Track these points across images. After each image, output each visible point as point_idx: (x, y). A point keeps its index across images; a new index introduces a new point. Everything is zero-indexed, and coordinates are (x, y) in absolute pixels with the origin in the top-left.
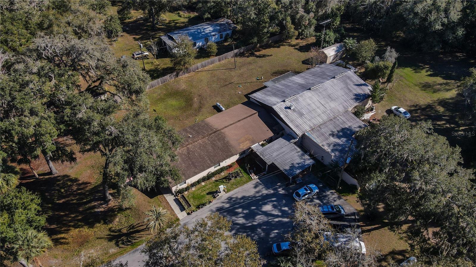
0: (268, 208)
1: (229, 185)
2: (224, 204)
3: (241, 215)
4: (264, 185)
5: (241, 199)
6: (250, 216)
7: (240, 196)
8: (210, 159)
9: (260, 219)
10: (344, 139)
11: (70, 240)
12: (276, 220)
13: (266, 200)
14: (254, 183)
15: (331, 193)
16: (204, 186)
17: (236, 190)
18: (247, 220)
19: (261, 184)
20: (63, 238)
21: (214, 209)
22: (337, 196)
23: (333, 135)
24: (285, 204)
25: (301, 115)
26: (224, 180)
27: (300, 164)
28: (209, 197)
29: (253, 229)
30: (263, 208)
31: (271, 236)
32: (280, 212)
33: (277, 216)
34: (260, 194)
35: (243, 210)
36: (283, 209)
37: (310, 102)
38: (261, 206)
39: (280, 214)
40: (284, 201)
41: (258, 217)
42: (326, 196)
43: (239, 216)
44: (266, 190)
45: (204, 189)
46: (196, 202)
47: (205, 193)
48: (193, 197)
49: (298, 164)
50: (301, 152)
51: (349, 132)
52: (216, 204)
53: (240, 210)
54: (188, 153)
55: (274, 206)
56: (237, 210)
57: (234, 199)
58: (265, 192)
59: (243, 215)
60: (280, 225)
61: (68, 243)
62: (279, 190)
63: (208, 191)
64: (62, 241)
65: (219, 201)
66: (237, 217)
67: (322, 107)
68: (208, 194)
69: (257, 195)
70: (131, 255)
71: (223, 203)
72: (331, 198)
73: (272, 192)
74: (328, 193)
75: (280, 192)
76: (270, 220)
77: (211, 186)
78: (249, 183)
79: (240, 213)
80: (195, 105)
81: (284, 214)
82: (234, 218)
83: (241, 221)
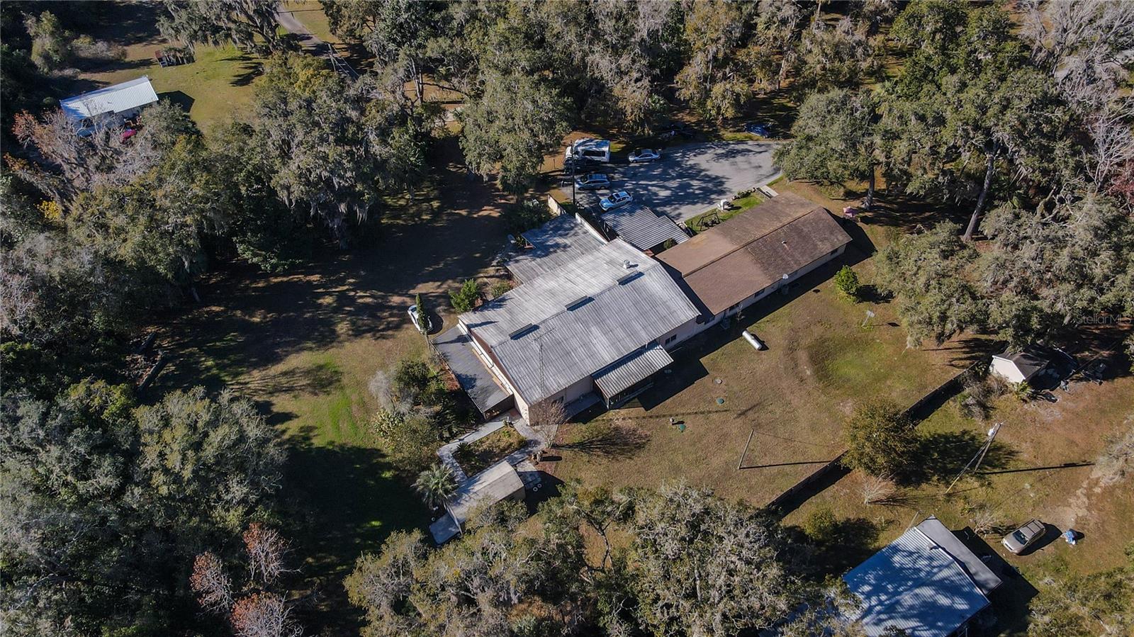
0: (664, 193)
1: (714, 216)
3: (695, 187)
5: (697, 202)
6: (685, 186)
7: (699, 205)
9: (674, 184)
10: (549, 244)
12: (654, 182)
13: (667, 201)
14: (681, 219)
15: (583, 206)
17: (704, 211)
18: (688, 183)
19: (673, 217)
23: (566, 246)
24: (643, 197)
27: (621, 217)
28: (737, 205)
29: (681, 176)
30: (669, 193)
31: (660, 169)
33: (653, 185)
34: (673, 207)
35: (694, 192)
36: (645, 192)
37: (593, 280)
38: (673, 195)
39: (650, 188)
40: (644, 199)
42: (591, 203)
43: (698, 187)
44: (666, 211)
45: (746, 212)
46: (753, 200)
47: (744, 208)
48: (758, 204)
49: (623, 215)
50: (616, 227)
51: (539, 253)
53: (698, 192)
55: (655, 194)
56: (701, 192)
57: (707, 202)
58: (667, 209)
59: (693, 187)
60: (649, 178)
63: (741, 210)
66: (700, 186)
67: (572, 277)
68: (739, 207)
69: (677, 206)
73: (658, 209)
76: (661, 182)
78: (687, 220)
79: (697, 189)
80: (803, 356)
81: (645, 188)
82: (704, 185)
83: (695, 183)
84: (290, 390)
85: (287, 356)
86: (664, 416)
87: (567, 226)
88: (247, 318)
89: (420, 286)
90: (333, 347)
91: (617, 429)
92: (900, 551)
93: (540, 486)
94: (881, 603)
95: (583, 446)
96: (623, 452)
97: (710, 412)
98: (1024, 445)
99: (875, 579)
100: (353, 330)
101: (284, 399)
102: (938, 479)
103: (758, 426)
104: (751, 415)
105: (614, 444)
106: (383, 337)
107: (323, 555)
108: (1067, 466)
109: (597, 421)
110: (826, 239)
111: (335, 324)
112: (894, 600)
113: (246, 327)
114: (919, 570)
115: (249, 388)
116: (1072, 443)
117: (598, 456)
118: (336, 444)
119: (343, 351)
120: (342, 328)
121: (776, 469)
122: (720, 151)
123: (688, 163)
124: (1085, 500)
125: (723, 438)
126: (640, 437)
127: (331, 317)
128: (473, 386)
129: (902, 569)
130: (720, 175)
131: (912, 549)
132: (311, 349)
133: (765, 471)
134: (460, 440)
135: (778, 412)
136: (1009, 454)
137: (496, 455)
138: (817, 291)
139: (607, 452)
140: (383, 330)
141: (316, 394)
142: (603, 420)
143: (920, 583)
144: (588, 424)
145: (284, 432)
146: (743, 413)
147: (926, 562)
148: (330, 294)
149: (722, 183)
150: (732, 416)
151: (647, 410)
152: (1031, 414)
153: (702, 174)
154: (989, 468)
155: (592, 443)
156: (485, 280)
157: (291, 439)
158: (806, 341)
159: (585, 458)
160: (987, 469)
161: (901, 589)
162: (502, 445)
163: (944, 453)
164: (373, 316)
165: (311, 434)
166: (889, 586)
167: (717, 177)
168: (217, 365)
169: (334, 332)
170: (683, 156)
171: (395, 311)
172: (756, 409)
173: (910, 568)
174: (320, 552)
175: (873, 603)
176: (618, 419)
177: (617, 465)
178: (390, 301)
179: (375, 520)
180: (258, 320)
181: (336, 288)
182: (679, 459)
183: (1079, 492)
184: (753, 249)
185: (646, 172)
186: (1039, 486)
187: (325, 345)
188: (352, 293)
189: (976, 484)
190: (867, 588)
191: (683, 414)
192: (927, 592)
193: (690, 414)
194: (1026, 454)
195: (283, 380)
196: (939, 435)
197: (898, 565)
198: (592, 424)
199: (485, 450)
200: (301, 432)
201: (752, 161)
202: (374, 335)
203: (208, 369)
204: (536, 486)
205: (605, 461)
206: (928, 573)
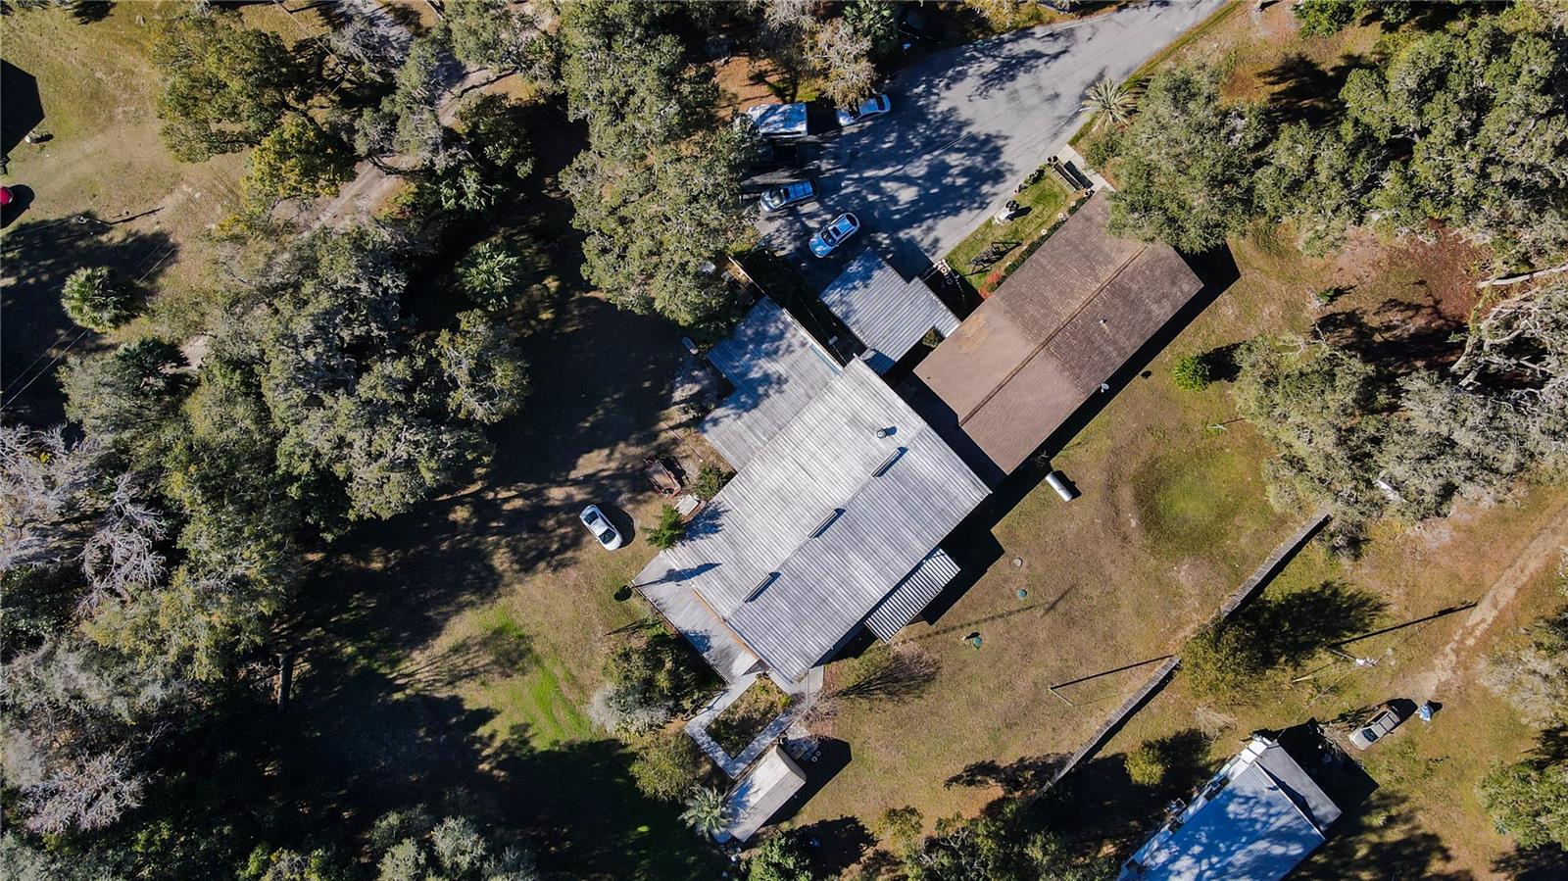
0: (907, 195)
1: (991, 239)
2: (993, 190)
3: (955, 171)
4: (918, 248)
5: (961, 207)
6: (939, 170)
7: (965, 213)
8: (1043, 267)
9: (918, 169)
10: (755, 374)
11: (1258, 82)
12: (888, 170)
13: (913, 213)
14: (940, 252)
15: (783, 249)
16: (1040, 225)
17: (974, 226)
18: (943, 162)
19: (927, 250)
20: (1273, 83)
21: (1008, 176)
22: (773, 242)
23: (781, 381)
24: (874, 209)
25: (855, 421)
26: (1003, 249)
27: (851, 289)
28: (1025, 203)
29: (929, 145)
30: (915, 193)
31: (894, 135)
32: (882, 188)
33: (887, 178)
34: (924, 227)
35: (954, 182)
36: (877, 197)
37: (835, 467)
38: (921, 197)
39: (883, 184)
40: (876, 214)
41: (922, 171)
42: (795, 239)
43: (960, 168)
44: (913, 237)
45: (1040, 221)
46: (1047, 187)
47: (1036, 211)
48: (1056, 197)
49: (855, 288)
50: (849, 323)
51: (743, 399)
52: (1008, 190)
53: (960, 181)
54: (1093, 269)
55: (894, 200)
56: (965, 180)
57: (976, 205)
58: (916, 232)
59: (951, 171)
60: (879, 161)
61: (1259, 75)
62: (887, 242)
63: (1031, 215)
64: (1272, 79)
65: (1002, 197)
66: (963, 165)
68: (1027, 210)
69: (930, 221)
70: (1133, 64)
71: (995, 194)
72: (784, 235)
73: (901, 235)
74: (790, 247)
75: (885, 236)
76: (900, 167)
77: (1028, 231)
78: (949, 252)
79: (958, 175)
80: (1126, 494)
81: (874, 186)
82: (968, 163)
83: (953, 159)
84: (473, 674)
85: (446, 620)
86: (954, 629)
87: (772, 330)
88: (362, 564)
89: (581, 461)
90: (500, 596)
91: (897, 658)
92: (1236, 796)
93: (819, 753)
94: (1211, 867)
95: (861, 690)
96: (909, 690)
97: (1010, 613)
98: (1395, 593)
99: (1207, 837)
100: (517, 562)
101: (470, 689)
102: (1286, 661)
103: (1071, 622)
104: (1061, 607)
105: (897, 680)
106: (562, 565)
107: (597, 875)
108: (1442, 613)
109: (871, 651)
110: (1165, 296)
111: (489, 555)
112: (1226, 862)
113: (370, 582)
114: (1255, 821)
115: (419, 681)
116: (1455, 577)
117: (881, 700)
118: (561, 743)
119: (516, 600)
120: (501, 560)
121: (1092, 683)
122: (989, 66)
123: (938, 110)
124: (1454, 658)
125: (1029, 649)
126: (928, 665)
127: (478, 543)
128: (709, 648)
129: (1236, 821)
130: (993, 132)
131: (1248, 792)
132: (472, 604)
133: (1082, 686)
134: (709, 708)
135: (1096, 593)
136: (1376, 609)
137: (758, 722)
138: (1147, 375)
139: (889, 693)
140: (559, 551)
141: (508, 676)
142: (879, 649)
143: (1254, 838)
144: (861, 657)
145: (492, 737)
146: (1053, 607)
147: (1262, 810)
148: (460, 501)
149: (997, 152)
150: (1039, 613)
151: (931, 624)
152: (1413, 541)
153: (964, 133)
154: (1348, 634)
155: (869, 682)
156: (672, 434)
157: (505, 746)
158: (1132, 467)
159: (865, 704)
160: (1345, 636)
161: (1233, 848)
162: (762, 706)
163: (1297, 623)
164: (535, 529)
165: (527, 735)
166: (1221, 845)
167: (989, 138)
168: (361, 651)
169: (491, 568)
170: (928, 92)
171: (563, 517)
172: (1068, 597)
173: (1245, 820)
174: (592, 873)
175: (1204, 868)
176: (896, 643)
177: (905, 709)
178: (548, 499)
179: (640, 826)
180: (380, 565)
181: (464, 488)
182: (977, 689)
183: (1448, 649)
184: (1058, 347)
185: (872, 144)
186: (1402, 649)
187: (489, 594)
188: (491, 495)
189: (1330, 660)
190: (1197, 849)
191: (977, 623)
192: (1261, 846)
193: (985, 620)
194: (1397, 608)
195: (458, 660)
196: (1294, 595)
197: (1232, 816)
198: (866, 657)
199: (743, 717)
200: (513, 734)
201: (1043, 83)
202: (549, 565)
203: (352, 658)
204: (814, 754)
205: (890, 706)
206: (1265, 824)
